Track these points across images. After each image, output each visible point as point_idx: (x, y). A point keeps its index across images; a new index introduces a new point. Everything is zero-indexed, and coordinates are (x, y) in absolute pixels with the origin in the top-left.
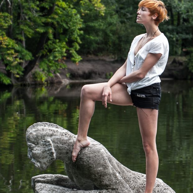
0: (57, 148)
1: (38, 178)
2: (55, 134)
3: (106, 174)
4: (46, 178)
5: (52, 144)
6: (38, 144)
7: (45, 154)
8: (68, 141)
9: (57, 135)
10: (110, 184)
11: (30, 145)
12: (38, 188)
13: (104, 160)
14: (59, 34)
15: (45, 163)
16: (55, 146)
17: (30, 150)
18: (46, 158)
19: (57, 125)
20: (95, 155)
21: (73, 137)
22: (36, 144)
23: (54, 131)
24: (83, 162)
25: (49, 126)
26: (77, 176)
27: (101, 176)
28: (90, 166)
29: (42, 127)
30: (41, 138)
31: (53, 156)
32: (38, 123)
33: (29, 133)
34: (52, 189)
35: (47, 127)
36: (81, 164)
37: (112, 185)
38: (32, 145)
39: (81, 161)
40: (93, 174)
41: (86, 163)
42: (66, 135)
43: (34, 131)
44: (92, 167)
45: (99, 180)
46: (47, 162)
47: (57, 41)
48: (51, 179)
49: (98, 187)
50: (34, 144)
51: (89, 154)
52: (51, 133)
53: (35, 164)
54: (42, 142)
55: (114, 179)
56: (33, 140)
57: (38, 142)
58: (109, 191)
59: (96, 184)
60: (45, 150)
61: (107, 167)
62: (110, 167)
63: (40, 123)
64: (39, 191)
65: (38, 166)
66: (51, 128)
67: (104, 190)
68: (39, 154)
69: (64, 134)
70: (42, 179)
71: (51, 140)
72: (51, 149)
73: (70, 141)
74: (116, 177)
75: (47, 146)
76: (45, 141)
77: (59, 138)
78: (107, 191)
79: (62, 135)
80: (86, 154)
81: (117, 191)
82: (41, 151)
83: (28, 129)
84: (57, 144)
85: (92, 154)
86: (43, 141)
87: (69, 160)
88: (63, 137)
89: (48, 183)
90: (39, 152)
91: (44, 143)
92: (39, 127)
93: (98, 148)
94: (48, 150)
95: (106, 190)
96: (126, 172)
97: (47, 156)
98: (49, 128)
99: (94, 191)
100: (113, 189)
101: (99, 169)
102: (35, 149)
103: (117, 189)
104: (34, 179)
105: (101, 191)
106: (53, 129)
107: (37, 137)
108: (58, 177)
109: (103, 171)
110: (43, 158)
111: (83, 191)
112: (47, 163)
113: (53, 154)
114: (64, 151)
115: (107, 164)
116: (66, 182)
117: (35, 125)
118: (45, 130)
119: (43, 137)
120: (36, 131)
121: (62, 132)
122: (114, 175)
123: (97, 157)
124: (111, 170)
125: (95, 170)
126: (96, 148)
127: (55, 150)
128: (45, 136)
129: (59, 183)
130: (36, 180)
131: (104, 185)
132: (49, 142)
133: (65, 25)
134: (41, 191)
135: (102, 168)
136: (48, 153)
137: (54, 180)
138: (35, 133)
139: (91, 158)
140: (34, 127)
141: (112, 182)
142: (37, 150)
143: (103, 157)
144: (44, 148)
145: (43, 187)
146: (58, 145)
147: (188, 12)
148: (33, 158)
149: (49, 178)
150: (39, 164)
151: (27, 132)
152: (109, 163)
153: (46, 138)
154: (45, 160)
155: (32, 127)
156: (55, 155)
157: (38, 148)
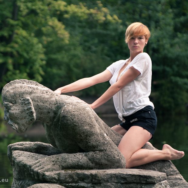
0: (38, 107)
1: (15, 145)
2: (35, 91)
3: (93, 134)
4: (24, 146)
5: (32, 103)
6: (16, 103)
7: (24, 115)
8: (49, 100)
9: (37, 93)
10: (98, 145)
11: (6, 104)
12: (16, 155)
13: (90, 118)
14: (19, 65)
15: (23, 125)
16: (35, 104)
17: (7, 110)
18: (25, 118)
19: (36, 83)
20: (81, 113)
21: (55, 95)
22: (14, 102)
23: (34, 89)
24: (67, 120)
25: (28, 83)
26: (60, 138)
27: (87, 136)
28: (74, 124)
29: (20, 84)
30: (20, 96)
31: (33, 116)
32: (15, 80)
33: (6, 91)
34: (31, 156)
35: (25, 84)
36: (65, 123)
37: (99, 146)
38: (10, 104)
39: (65, 119)
40: (79, 134)
41: (70, 121)
42: (47, 92)
43: (11, 89)
44: (77, 126)
45: (85, 140)
46: (26, 123)
47: (18, 72)
48: (29, 146)
49: (84, 149)
50: (11, 103)
51: (73, 112)
52: (30, 91)
53: (12, 126)
54: (20, 100)
55: (101, 139)
56: (10, 99)
57: (16, 101)
58: (96, 153)
59: (81, 145)
60: (24, 110)
61: (94, 127)
62: (97, 127)
63: (17, 80)
64: (16, 158)
65: (16, 128)
66: (30, 86)
67: (91, 152)
68: (17, 114)
69: (45, 92)
70: (20, 147)
71: (31, 98)
72: (30, 108)
73: (52, 99)
74: (104, 137)
75: (26, 104)
76: (24, 100)
77: (39, 96)
78: (94, 153)
79: (43, 93)
80: (70, 112)
81: (105, 152)
82: (20, 110)
83: (4, 88)
84: (37, 103)
85: (77, 111)
86: (22, 99)
87: (51, 121)
88: (43, 94)
89: (27, 150)
90: (17, 112)
91: (23, 102)
92: (16, 84)
93: (83, 105)
94: (28, 109)
95: (92, 152)
96: (114, 135)
97: (26, 117)
98: (28, 85)
99: (79, 153)
100: (101, 151)
101: (85, 128)
102: (12, 109)
103: (106, 151)
104: (10, 147)
105: (88, 154)
106: (32, 87)
107: (15, 95)
108: (37, 145)
109: (89, 130)
110: (22, 119)
111: (67, 154)
112: (25, 125)
113: (33, 114)
114: (45, 110)
115: (94, 123)
116: (47, 150)
117: (12, 82)
118: (23, 87)
119: (22, 94)
120: (13, 88)
121: (43, 90)
122: (102, 135)
123: (82, 115)
124: (98, 129)
125: (80, 128)
126: (81, 105)
127: (35, 109)
128: (24, 93)
129: (39, 151)
130: (12, 147)
131: (90, 146)
132: (28, 100)
133: (25, 55)
134: (19, 157)
135: (88, 127)
136: (27, 113)
137: (33, 148)
138: (12, 91)
139: (76, 116)
140: (11, 84)
141: (99, 143)
142: (14, 109)
143: (89, 116)
144: (23, 107)
145: (21, 153)
146: (39, 104)
147: (158, 41)
148: (11, 119)
149: (27, 146)
150: (16, 126)
151: (3, 91)
152: (96, 122)
153: (24, 96)
154: (24, 121)
155: (8, 85)
156: (35, 115)
157: (16, 108)
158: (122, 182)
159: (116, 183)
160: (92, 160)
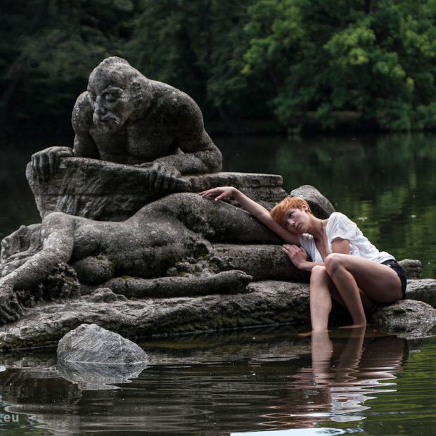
11: (116, 90)
22: (123, 88)
30: (129, 80)
38: (120, 90)
54: (129, 85)
56: (121, 82)
57: (125, 86)
60: (133, 97)
72: (140, 96)
75: (135, 91)
76: (134, 84)
82: (128, 99)
86: (131, 83)
91: (132, 87)
94: (136, 97)
97: (131, 107)
102: (122, 96)
107: (126, 77)
110: (126, 110)
120: (119, 69)
128: (132, 76)
132: (139, 85)
136: (134, 103)
138: (121, 73)
142: (125, 97)
144: (132, 94)
153: (132, 79)
158: (255, 186)
159: (248, 188)
160: (206, 162)
